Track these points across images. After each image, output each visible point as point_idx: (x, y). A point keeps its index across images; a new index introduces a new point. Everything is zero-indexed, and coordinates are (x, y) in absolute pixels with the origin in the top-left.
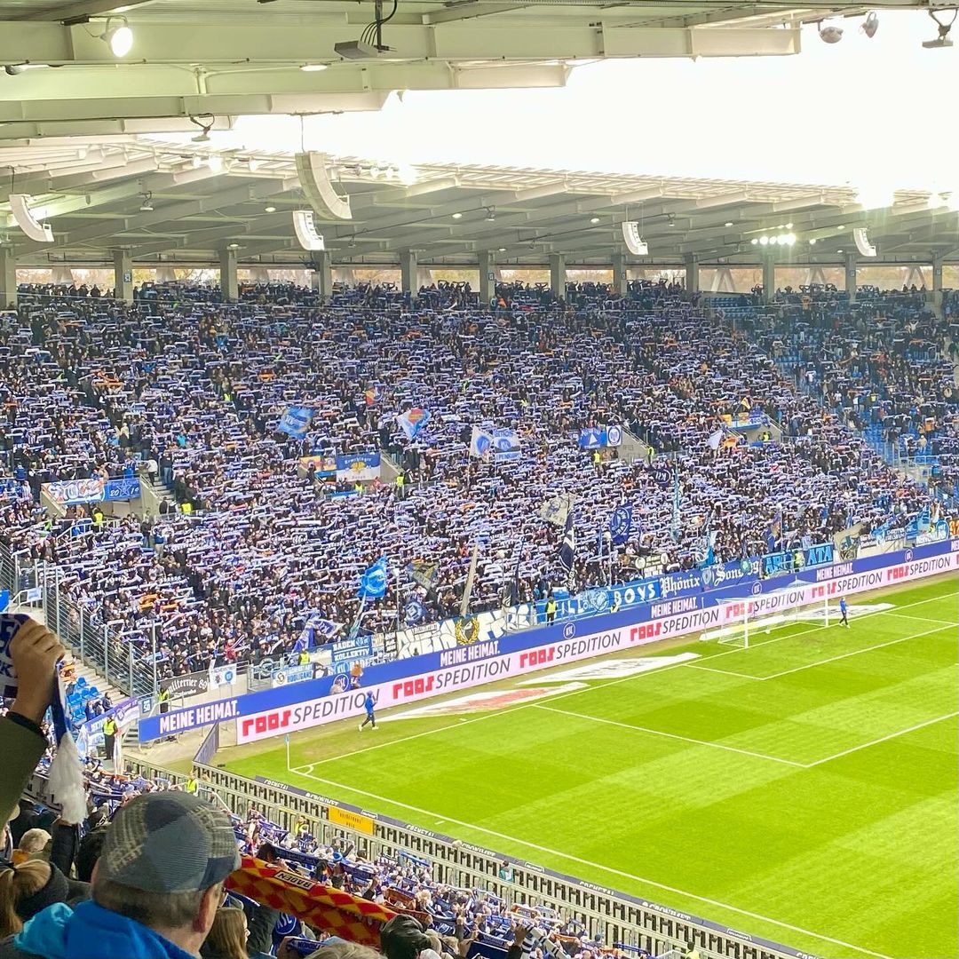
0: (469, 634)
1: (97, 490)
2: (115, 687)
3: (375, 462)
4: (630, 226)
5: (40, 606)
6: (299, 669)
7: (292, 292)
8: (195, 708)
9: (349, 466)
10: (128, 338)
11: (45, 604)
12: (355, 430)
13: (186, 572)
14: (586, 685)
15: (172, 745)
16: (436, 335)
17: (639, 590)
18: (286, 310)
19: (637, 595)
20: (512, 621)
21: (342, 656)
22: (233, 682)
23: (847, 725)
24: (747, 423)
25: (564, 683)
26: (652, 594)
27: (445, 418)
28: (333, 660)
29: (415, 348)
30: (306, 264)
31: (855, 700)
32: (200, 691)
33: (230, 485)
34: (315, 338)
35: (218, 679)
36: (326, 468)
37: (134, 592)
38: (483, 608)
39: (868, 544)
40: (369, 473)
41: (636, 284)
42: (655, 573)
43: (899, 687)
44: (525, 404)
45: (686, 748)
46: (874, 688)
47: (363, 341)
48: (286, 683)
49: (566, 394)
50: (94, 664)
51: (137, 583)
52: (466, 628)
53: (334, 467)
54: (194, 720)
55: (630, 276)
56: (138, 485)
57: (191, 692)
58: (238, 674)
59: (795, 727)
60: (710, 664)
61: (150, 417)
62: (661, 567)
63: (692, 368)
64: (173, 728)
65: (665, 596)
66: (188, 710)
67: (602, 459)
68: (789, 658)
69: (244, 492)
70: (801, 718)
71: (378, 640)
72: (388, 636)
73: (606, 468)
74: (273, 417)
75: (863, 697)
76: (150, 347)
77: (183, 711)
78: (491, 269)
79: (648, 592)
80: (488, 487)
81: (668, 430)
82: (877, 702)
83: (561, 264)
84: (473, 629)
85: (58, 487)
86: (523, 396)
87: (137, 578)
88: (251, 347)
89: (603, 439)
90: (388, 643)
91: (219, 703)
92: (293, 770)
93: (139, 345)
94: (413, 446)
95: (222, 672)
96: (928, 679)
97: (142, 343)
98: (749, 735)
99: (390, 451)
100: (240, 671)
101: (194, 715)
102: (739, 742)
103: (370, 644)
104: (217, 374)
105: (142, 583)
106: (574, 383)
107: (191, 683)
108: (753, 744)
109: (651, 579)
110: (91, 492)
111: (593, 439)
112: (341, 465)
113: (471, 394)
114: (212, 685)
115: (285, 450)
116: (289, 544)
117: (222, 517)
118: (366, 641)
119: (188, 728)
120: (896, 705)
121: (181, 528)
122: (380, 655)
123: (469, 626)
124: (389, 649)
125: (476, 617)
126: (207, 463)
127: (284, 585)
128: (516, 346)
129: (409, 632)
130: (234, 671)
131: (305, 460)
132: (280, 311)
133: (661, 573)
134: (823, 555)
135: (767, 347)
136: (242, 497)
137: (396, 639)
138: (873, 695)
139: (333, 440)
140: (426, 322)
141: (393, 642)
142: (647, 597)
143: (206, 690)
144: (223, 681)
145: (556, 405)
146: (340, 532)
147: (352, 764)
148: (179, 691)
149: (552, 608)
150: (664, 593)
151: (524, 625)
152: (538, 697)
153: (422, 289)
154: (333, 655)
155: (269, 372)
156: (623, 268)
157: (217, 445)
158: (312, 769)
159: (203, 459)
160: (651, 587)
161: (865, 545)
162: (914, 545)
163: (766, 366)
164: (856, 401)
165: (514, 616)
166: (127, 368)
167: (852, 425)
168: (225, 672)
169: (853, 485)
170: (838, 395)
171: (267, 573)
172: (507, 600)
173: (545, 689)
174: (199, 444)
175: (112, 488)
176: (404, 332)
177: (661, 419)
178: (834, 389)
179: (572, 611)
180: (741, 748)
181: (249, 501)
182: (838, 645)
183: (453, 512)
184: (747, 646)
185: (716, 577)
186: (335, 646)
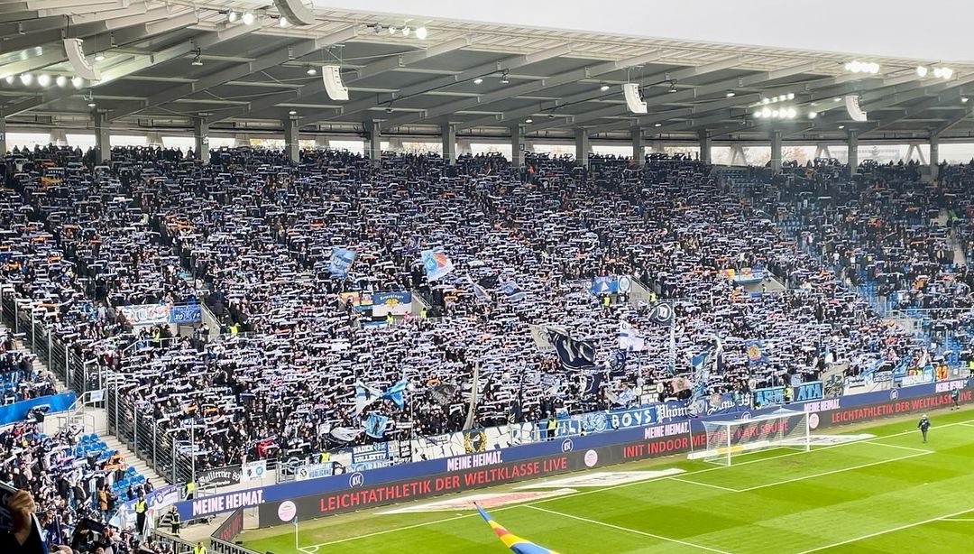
0: (477, 445)
1: (164, 314)
2: (161, 476)
3: (407, 300)
4: (631, 88)
5: (103, 407)
6: (321, 466)
7: (346, 157)
8: (225, 495)
9: (384, 302)
10: (203, 191)
11: (106, 404)
12: (391, 272)
13: (231, 383)
14: (576, 491)
15: (204, 526)
16: (468, 195)
17: (636, 414)
18: (340, 172)
19: (634, 418)
20: (517, 436)
21: (361, 459)
22: (263, 476)
23: (811, 530)
24: (750, 278)
25: (556, 489)
26: (649, 418)
27: (471, 264)
28: (353, 462)
29: (450, 206)
30: (359, 133)
31: (822, 510)
32: (233, 482)
33: (276, 313)
34: (363, 195)
35: (249, 472)
36: (363, 303)
37: (184, 398)
38: (490, 423)
39: (856, 384)
40: (401, 309)
41: (654, 157)
42: (652, 401)
43: (867, 501)
44: (545, 255)
45: (655, 544)
46: (841, 500)
47: (405, 198)
48: (307, 478)
49: (583, 247)
50: (145, 457)
51: (187, 390)
52: (475, 440)
53: (371, 302)
54: (224, 506)
55: (648, 150)
56: (200, 311)
57: (226, 482)
58: (267, 469)
59: (762, 529)
60: (693, 478)
61: (214, 255)
62: (657, 395)
63: (700, 228)
64: (205, 512)
65: (660, 421)
66: (220, 495)
67: (611, 302)
68: (768, 475)
69: (288, 319)
70: (769, 524)
71: (393, 446)
72: (403, 444)
73: (613, 310)
74: (320, 259)
75: (831, 508)
76: (221, 199)
77: (214, 497)
78: (521, 140)
79: (644, 417)
80: (504, 323)
81: (674, 280)
82: (844, 512)
83: (585, 138)
84: (481, 441)
85: (130, 310)
86: (543, 248)
87: (189, 386)
88: (306, 201)
89: (614, 287)
90: (403, 450)
91: (246, 491)
92: (301, 549)
93: (211, 197)
94: (440, 287)
95: (254, 466)
96: (897, 495)
97: (213, 195)
98: (716, 535)
99: (422, 290)
100: (270, 466)
101: (224, 501)
102: (706, 541)
103: (387, 450)
104: (275, 222)
105: (193, 390)
106: (590, 238)
107: (226, 474)
108: (718, 543)
109: (648, 406)
110: (158, 316)
111: (605, 287)
112: (376, 301)
113: (496, 245)
114: (244, 477)
115: (329, 285)
116: (323, 364)
117: (267, 339)
118: (383, 446)
119: (219, 512)
120: (861, 515)
121: (231, 347)
122: (395, 459)
123: (477, 439)
124: (403, 455)
125: (483, 431)
126: (259, 294)
127: (315, 397)
128: (540, 205)
129: (423, 441)
130: (264, 467)
131: (345, 295)
132: (335, 172)
133: (657, 400)
134: (813, 392)
135: (772, 212)
136: (287, 323)
137: (410, 446)
138: (840, 506)
139: (371, 279)
140: (461, 184)
141: (407, 449)
142: (643, 422)
143: (238, 482)
144: (254, 474)
145: (573, 256)
146: (368, 355)
147: (354, 546)
148: (214, 481)
149: (552, 426)
150: (660, 419)
151: (527, 440)
152: (530, 499)
153: (461, 157)
154: (353, 457)
155: (320, 221)
156: (642, 142)
157: (269, 280)
158: (317, 548)
159: (256, 291)
160: (647, 412)
161: (853, 384)
162: (899, 386)
163: (770, 229)
164: (853, 260)
165: (519, 432)
166: (199, 215)
167: (848, 281)
168: (256, 467)
169: (845, 333)
170: (837, 256)
171: (301, 386)
172: (512, 417)
173: (538, 493)
174: (253, 279)
175: (177, 313)
176: (441, 192)
177: (668, 271)
178: (832, 249)
179: (572, 430)
180: (707, 546)
181: (292, 327)
182: (815, 466)
183: (471, 343)
184: (730, 465)
185: (709, 407)
186: (355, 449)
